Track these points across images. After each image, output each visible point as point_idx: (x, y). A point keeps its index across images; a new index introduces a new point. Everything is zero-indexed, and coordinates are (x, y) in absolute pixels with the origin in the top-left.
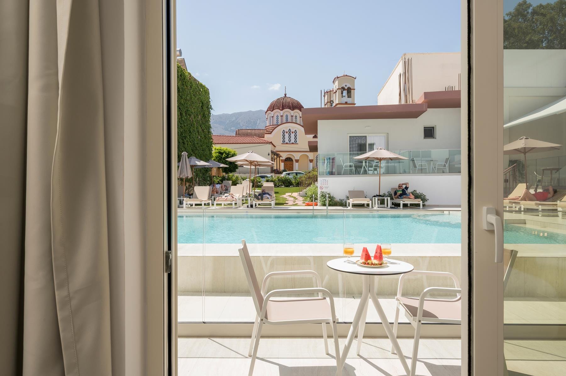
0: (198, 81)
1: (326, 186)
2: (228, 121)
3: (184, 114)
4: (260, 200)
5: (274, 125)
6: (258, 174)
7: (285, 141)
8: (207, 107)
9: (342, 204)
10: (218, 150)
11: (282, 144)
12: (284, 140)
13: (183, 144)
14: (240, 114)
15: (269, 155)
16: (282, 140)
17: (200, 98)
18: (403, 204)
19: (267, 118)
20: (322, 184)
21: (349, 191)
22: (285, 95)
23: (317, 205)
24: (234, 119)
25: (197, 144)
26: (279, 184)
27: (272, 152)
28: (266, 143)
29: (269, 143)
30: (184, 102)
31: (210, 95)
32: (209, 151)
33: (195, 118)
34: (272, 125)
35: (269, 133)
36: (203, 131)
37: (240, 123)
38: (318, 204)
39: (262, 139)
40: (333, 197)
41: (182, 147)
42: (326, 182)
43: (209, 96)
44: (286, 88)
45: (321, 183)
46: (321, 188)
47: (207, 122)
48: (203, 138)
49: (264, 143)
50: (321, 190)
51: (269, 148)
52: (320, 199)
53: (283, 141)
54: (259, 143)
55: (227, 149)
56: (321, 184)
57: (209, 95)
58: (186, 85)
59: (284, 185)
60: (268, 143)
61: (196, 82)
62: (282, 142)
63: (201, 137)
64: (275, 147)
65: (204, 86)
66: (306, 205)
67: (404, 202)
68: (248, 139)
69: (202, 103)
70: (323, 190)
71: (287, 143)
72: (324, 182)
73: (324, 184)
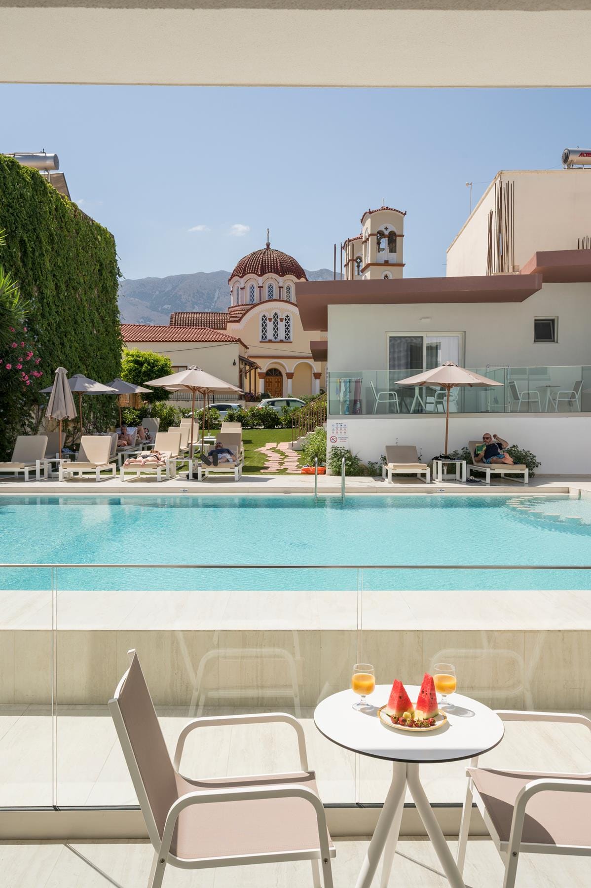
0: (92, 221)
1: (343, 435)
2: (157, 293)
3: (63, 287)
4: (212, 465)
5: (244, 305)
6: (214, 403)
7: (266, 337)
8: (111, 272)
9: (374, 472)
10: (133, 356)
11: (260, 342)
12: (264, 334)
13: (61, 346)
14: (182, 278)
15: (234, 364)
16: (261, 334)
17: (96, 253)
18: (492, 475)
19: (232, 291)
20: (335, 432)
21: (387, 447)
22: (268, 245)
23: (325, 473)
24: (169, 288)
25: (91, 345)
26: (253, 423)
27: (241, 359)
28: (229, 341)
29: (236, 341)
30: (63, 263)
31: (117, 248)
32: (115, 358)
33: (85, 294)
34: (242, 305)
35: (235, 322)
36: (102, 319)
37: (181, 296)
38: (328, 471)
39: (219, 331)
40: (356, 458)
41: (59, 352)
42: (343, 429)
43: (115, 250)
44: (268, 232)
45: (333, 430)
46: (333, 440)
47: (110, 301)
48: (102, 334)
49: (226, 341)
50: (333, 444)
51: (235, 351)
52: (330, 461)
53: (263, 337)
54: (216, 341)
55: (150, 355)
56: (333, 433)
57: (114, 248)
58: (67, 228)
59: (264, 424)
60: (233, 341)
61: (88, 222)
62: (260, 339)
63: (98, 331)
64: (246, 347)
65: (104, 230)
66: (303, 474)
67: (494, 470)
68: (194, 333)
69: (101, 265)
70: (336, 445)
71: (270, 341)
72: (339, 429)
73: (339, 433)
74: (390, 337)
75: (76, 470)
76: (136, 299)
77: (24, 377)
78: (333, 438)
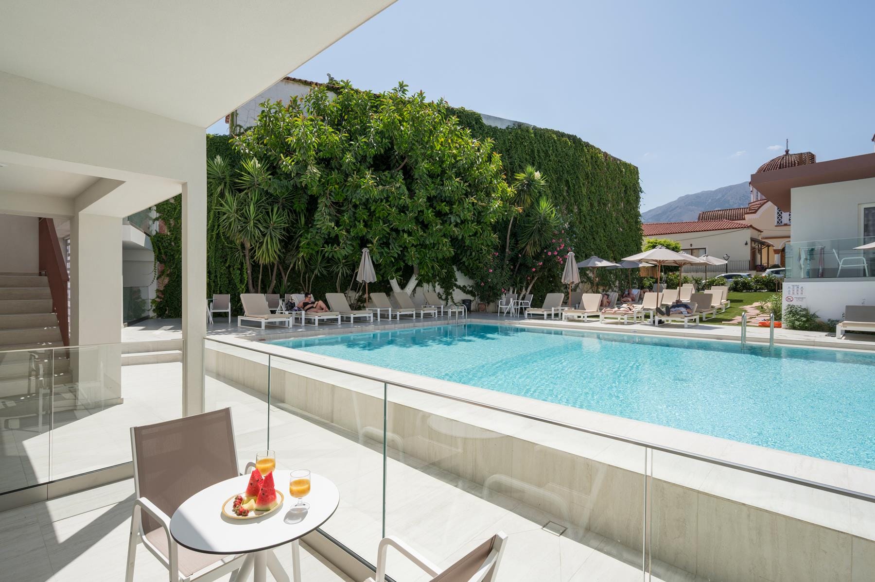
0: (620, 160)
1: (800, 296)
2: (710, 200)
3: (596, 204)
4: (666, 315)
5: (763, 200)
7: (781, 222)
8: (634, 191)
9: (830, 328)
10: (652, 243)
11: (776, 226)
12: (780, 220)
13: (593, 240)
15: (746, 244)
16: (776, 220)
17: (622, 180)
19: (752, 191)
20: (791, 293)
21: (847, 307)
22: (787, 152)
23: (781, 327)
24: (720, 196)
25: (616, 238)
27: (753, 240)
28: (742, 228)
29: (748, 227)
30: (595, 189)
31: (639, 175)
32: (637, 245)
33: (613, 206)
34: (761, 200)
35: (751, 213)
36: (627, 221)
38: (783, 325)
39: (736, 222)
40: (814, 315)
41: (592, 244)
42: (800, 290)
43: (638, 176)
44: (787, 142)
45: (789, 291)
46: (788, 299)
47: (634, 209)
48: (626, 231)
49: (739, 228)
50: (789, 303)
51: (747, 234)
52: (785, 317)
53: (778, 222)
54: (730, 229)
55: (665, 242)
56: (789, 293)
57: (638, 175)
60: (745, 227)
61: (616, 162)
62: (776, 224)
63: (623, 229)
64: (761, 232)
65: (629, 165)
66: (760, 326)
68: (713, 225)
69: (626, 187)
70: (791, 303)
71: (786, 225)
72: (796, 290)
73: (795, 293)
74: (865, 208)
75: (579, 315)
76: (694, 207)
77: (559, 259)
78: (789, 298)
